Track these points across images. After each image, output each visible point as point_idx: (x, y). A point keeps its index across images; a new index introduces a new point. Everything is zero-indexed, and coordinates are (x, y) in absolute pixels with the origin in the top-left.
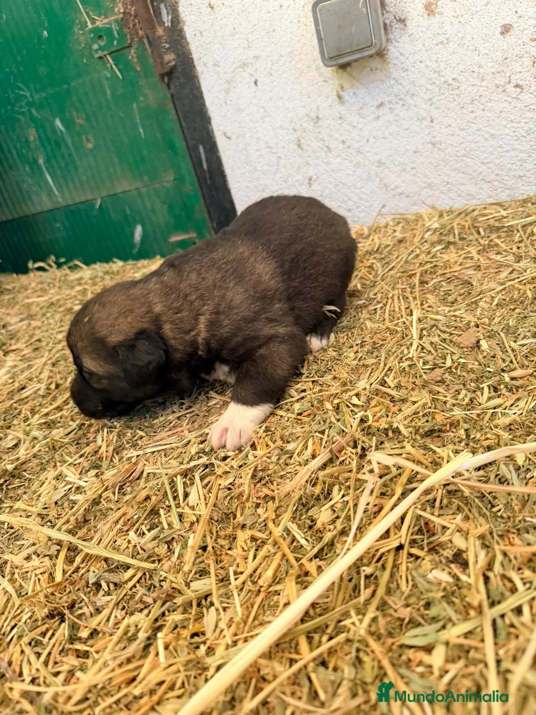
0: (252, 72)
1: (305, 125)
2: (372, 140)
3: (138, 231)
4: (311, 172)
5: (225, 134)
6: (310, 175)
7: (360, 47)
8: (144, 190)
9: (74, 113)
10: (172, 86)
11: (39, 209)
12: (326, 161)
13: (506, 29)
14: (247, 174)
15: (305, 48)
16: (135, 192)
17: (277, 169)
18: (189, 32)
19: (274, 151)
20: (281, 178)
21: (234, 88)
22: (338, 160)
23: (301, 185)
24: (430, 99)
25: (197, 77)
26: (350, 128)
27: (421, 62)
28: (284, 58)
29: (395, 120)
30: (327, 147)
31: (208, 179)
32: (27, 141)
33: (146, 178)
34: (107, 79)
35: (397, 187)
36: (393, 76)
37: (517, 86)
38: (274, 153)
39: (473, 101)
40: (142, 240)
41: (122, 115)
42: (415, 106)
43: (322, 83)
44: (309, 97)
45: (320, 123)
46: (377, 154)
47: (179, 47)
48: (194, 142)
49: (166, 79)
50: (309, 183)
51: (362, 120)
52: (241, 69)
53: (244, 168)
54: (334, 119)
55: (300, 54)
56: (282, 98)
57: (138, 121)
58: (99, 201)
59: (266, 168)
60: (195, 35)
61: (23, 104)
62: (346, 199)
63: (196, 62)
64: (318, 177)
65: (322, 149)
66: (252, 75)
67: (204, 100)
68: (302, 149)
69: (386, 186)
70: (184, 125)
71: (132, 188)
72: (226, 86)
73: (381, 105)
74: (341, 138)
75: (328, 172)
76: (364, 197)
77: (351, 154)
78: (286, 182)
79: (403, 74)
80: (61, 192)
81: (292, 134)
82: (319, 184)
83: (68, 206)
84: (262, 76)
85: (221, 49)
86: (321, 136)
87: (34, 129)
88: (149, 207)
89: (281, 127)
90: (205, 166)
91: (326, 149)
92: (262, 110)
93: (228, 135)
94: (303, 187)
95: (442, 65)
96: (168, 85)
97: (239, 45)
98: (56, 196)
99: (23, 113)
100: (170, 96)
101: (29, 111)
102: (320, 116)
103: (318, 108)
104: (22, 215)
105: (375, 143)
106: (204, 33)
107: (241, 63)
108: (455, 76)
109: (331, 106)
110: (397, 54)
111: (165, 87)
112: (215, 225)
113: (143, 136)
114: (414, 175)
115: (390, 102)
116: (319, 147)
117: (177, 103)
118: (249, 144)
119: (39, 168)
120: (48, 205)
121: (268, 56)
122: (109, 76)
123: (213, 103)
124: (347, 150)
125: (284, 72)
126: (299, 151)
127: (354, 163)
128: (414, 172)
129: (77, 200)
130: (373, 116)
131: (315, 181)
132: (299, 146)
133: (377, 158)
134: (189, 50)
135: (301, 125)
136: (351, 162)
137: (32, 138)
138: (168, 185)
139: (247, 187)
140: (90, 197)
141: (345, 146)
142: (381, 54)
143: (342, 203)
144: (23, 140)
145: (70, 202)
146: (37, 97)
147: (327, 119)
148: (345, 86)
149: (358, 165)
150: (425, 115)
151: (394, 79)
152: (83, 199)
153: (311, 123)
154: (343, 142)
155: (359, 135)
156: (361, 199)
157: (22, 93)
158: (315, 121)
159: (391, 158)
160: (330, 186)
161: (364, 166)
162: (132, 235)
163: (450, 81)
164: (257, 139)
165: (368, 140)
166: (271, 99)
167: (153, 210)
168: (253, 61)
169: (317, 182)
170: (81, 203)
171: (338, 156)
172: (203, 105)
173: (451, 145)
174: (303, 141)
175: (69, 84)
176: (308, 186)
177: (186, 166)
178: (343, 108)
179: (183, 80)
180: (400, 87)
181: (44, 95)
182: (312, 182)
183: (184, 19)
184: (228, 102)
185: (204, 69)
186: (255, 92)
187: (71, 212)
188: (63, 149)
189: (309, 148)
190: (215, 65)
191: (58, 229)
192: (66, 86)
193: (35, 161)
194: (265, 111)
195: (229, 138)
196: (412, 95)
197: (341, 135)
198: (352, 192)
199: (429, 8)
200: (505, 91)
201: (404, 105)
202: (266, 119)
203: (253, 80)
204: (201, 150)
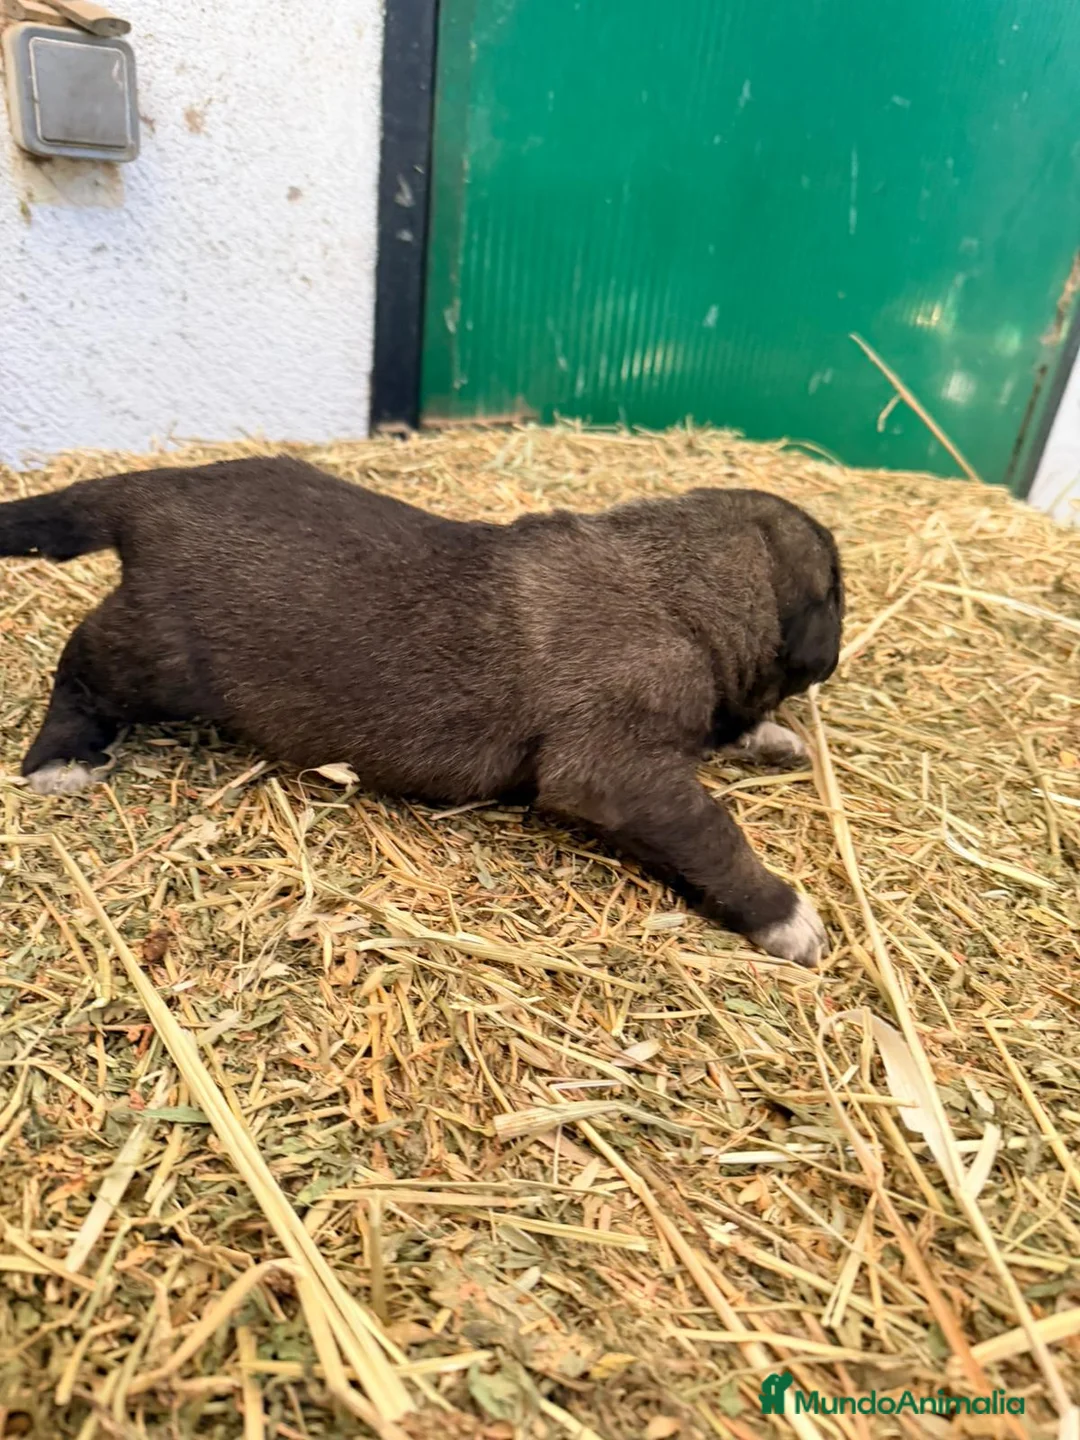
2: (79, 306)
7: (107, 142)
13: (294, 194)
24: (183, 263)
26: (38, 275)
27: (174, 198)
29: (124, 282)
35: (119, 399)
36: (126, 205)
37: (304, 279)
39: (246, 283)
42: (159, 267)
46: (86, 333)
51: (61, 265)
69: (100, 393)
73: (100, 249)
74: (19, 289)
76: (57, 407)
77: (37, 322)
79: (145, 209)
95: (206, 215)
105: (84, 312)
108: (224, 239)
109: (2, 222)
110: (136, 173)
114: (151, 382)
115: (117, 248)
124: (29, 313)
127: (41, 341)
128: (149, 376)
130: (84, 263)
133: (87, 340)
136: (36, 337)
141: (27, 305)
142: (109, 165)
143: (10, 411)
148: (37, 195)
149: (48, 346)
150: (174, 286)
151: (127, 211)
154: (23, 297)
155: (55, 291)
156: (50, 410)
159: (112, 346)
161: (61, 349)
163: (216, 244)
165: (72, 305)
173: (210, 344)
178: (27, 234)
180: (137, 228)
196: (156, 248)
197: (19, 282)
198: (33, 394)
199: (194, 120)
200: (288, 281)
201: (140, 260)
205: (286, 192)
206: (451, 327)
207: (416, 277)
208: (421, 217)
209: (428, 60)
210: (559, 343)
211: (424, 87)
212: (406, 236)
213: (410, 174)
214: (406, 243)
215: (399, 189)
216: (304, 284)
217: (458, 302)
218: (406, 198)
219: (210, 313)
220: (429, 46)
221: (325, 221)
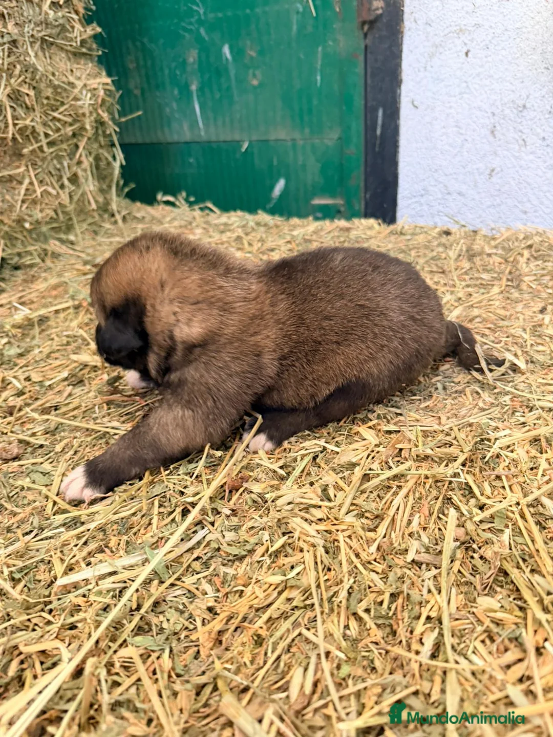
0: (466, 41)
1: (507, 111)
3: (280, 185)
4: (496, 163)
5: (413, 102)
6: (494, 166)
8: (301, 142)
9: (248, 43)
10: (369, 37)
11: (175, 138)
12: (517, 154)
14: (424, 150)
15: (537, 27)
16: (290, 144)
17: (459, 152)
19: (463, 131)
20: (459, 162)
21: (441, 53)
22: (531, 157)
23: (481, 174)
25: (402, 32)
28: (510, 33)
30: (524, 140)
31: (377, 146)
32: (184, 62)
33: (307, 130)
34: (298, 13)
38: (461, 134)
40: (281, 196)
41: (302, 56)
43: (543, 70)
44: (522, 82)
45: (525, 113)
48: (374, 103)
49: (366, 27)
50: (490, 175)
52: (455, 35)
53: (423, 142)
54: (542, 112)
55: (529, 32)
56: (491, 76)
57: (319, 67)
58: (246, 145)
59: (447, 147)
61: (193, 20)
62: (525, 200)
63: (406, 16)
64: (502, 170)
65: (517, 141)
66: (465, 44)
67: (401, 60)
68: (494, 136)
70: (369, 81)
71: (288, 138)
72: (432, 49)
74: (542, 135)
75: (514, 167)
76: (546, 202)
77: (548, 153)
78: (464, 168)
80: (206, 125)
81: (489, 118)
82: (501, 178)
83: (209, 142)
84: (477, 47)
85: (440, 8)
86: (521, 128)
87: (197, 51)
88: (300, 163)
89: (480, 109)
90: (379, 132)
91: (521, 142)
92: (464, 85)
93: (416, 103)
94: (482, 177)
96: (366, 35)
97: (463, 8)
98: (199, 128)
99: (190, 31)
100: (363, 47)
101: (198, 30)
102: (528, 105)
103: (528, 96)
104: (155, 141)
107: (458, 28)
109: (543, 97)
111: (362, 36)
112: (368, 196)
113: (319, 84)
116: (514, 138)
117: (369, 56)
118: (436, 119)
119: (189, 94)
120: (187, 135)
121: (491, 27)
122: (301, 9)
123: (410, 66)
124: (545, 148)
125: (503, 49)
126: (491, 139)
127: (547, 164)
129: (222, 138)
131: (497, 174)
132: (492, 132)
135: (503, 111)
136: (545, 162)
137: (191, 60)
138: (330, 143)
140: (237, 137)
141: (545, 144)
143: (519, 202)
144: (181, 60)
145: (214, 138)
146: (211, 16)
147: (535, 110)
152: (229, 138)
153: (515, 111)
154: (544, 139)
156: (542, 203)
157: (195, 8)
158: (521, 109)
160: (512, 183)
162: (272, 188)
164: (448, 115)
166: (478, 75)
167: (304, 166)
168: (472, 29)
169: (500, 175)
170: (225, 142)
171: (533, 153)
172: (398, 66)
174: (498, 128)
175: (252, 9)
176: (488, 176)
177: (357, 126)
179: (384, 33)
181: (220, 15)
182: (493, 174)
184: (429, 68)
185: (413, 25)
186: (463, 63)
187: (210, 149)
188: (223, 80)
189: (502, 137)
190: (427, 23)
191: (190, 164)
192: (248, 11)
193: (187, 86)
194: (468, 86)
195: (416, 107)
197: (544, 130)
198: (534, 194)
202: (465, 96)
203: (465, 50)
204: (380, 113)
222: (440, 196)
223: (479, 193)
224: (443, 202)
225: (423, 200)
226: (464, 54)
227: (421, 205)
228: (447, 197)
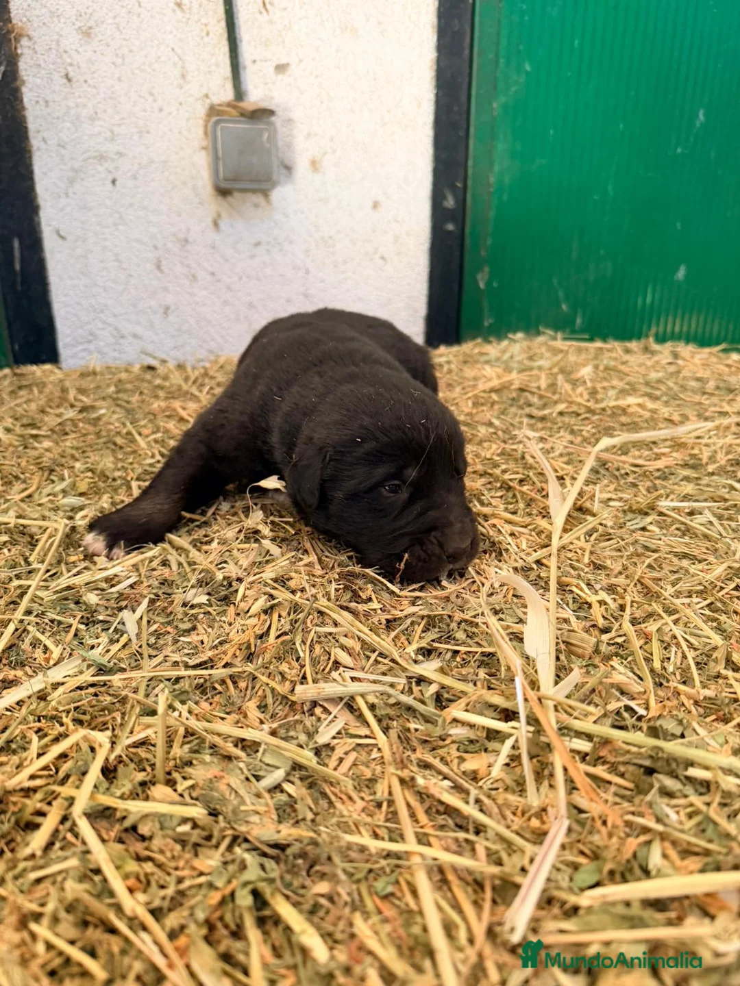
0: (110, 169)
1: (170, 245)
2: (244, 279)
4: (170, 300)
5: (58, 233)
6: (167, 303)
12: (189, 291)
14: (82, 288)
15: (183, 162)
17: (125, 289)
18: (28, 96)
19: (125, 266)
20: (128, 300)
22: (204, 293)
23: (154, 313)
24: (307, 251)
25: (30, 152)
26: (222, 261)
27: (302, 212)
28: (156, 166)
29: (271, 264)
30: (193, 275)
31: (19, 284)
36: (274, 219)
37: (383, 258)
38: (124, 269)
39: (345, 262)
42: (292, 253)
43: (197, 205)
44: (179, 216)
45: (189, 247)
46: (248, 295)
47: (8, 107)
48: (6, 232)
50: (165, 313)
51: (236, 255)
52: (96, 161)
53: (79, 279)
54: (205, 246)
55: (176, 167)
56: (145, 208)
59: (109, 283)
60: (37, 102)
63: (31, 134)
64: (177, 308)
65: (186, 276)
66: (110, 172)
67: (34, 183)
68: (162, 272)
72: (71, 174)
73: (258, 244)
74: (211, 270)
75: (190, 304)
77: (220, 289)
78: (135, 307)
79: (285, 220)
81: (151, 252)
82: (178, 316)
84: (124, 177)
85: (73, 130)
86: (187, 262)
89: (139, 241)
90: (18, 267)
91: (191, 278)
92: (116, 216)
93: (62, 233)
94: (157, 316)
95: (321, 221)
97: (99, 133)
102: (190, 239)
103: (188, 230)
105: (247, 282)
106: (51, 104)
107: (98, 154)
108: (332, 235)
109: (203, 232)
112: (17, 347)
115: (268, 244)
116: (183, 274)
118: (91, 252)
121: (135, 157)
123: (47, 190)
124: (216, 284)
125: (153, 180)
126: (159, 274)
127: (222, 300)
130: (248, 253)
131: (172, 312)
132: (159, 267)
133: (249, 299)
134: (24, 117)
135: (165, 245)
136: (219, 298)
139: (78, 304)
141: (214, 279)
142: (265, 193)
147: (198, 245)
148: (224, 214)
149: (226, 303)
150: (301, 265)
151: (275, 221)
153: (177, 245)
154: (213, 274)
155: (231, 270)
158: (183, 243)
160: (191, 321)
161: (233, 305)
163: (327, 239)
164: (104, 248)
165: (240, 278)
166: (131, 205)
168: (113, 156)
169: (176, 313)
171: (205, 288)
172: (31, 188)
174: (164, 263)
176: (163, 315)
178: (216, 237)
180: (279, 231)
182: (169, 312)
183: (25, 78)
184: (71, 194)
185: (42, 145)
186: (111, 192)
189: (170, 273)
190: (59, 145)
194: (121, 217)
195: (63, 238)
196: (291, 242)
197: (211, 265)
198: (217, 332)
199: (315, 165)
200: (371, 260)
201: (281, 250)
202: (121, 228)
203: (110, 178)
204: (16, 244)
205: (371, 204)
206: (482, 285)
207: (458, 253)
208: (459, 215)
209: (464, 117)
210: (561, 294)
211: (462, 133)
212: (450, 227)
213: (453, 188)
214: (451, 232)
215: (444, 198)
216: (381, 261)
217: (487, 269)
218: (450, 202)
219: (323, 281)
220: (465, 108)
221: (396, 221)
222: (112, 340)
223: (157, 334)
224: (117, 347)
225: (92, 347)
226: (108, 182)
227: (90, 352)
228: (122, 341)
